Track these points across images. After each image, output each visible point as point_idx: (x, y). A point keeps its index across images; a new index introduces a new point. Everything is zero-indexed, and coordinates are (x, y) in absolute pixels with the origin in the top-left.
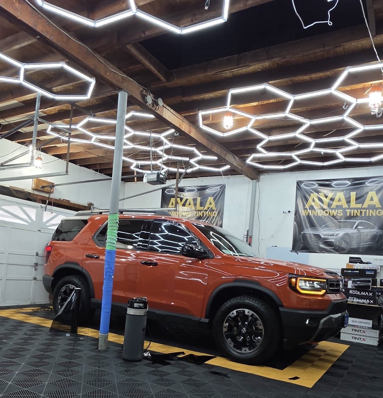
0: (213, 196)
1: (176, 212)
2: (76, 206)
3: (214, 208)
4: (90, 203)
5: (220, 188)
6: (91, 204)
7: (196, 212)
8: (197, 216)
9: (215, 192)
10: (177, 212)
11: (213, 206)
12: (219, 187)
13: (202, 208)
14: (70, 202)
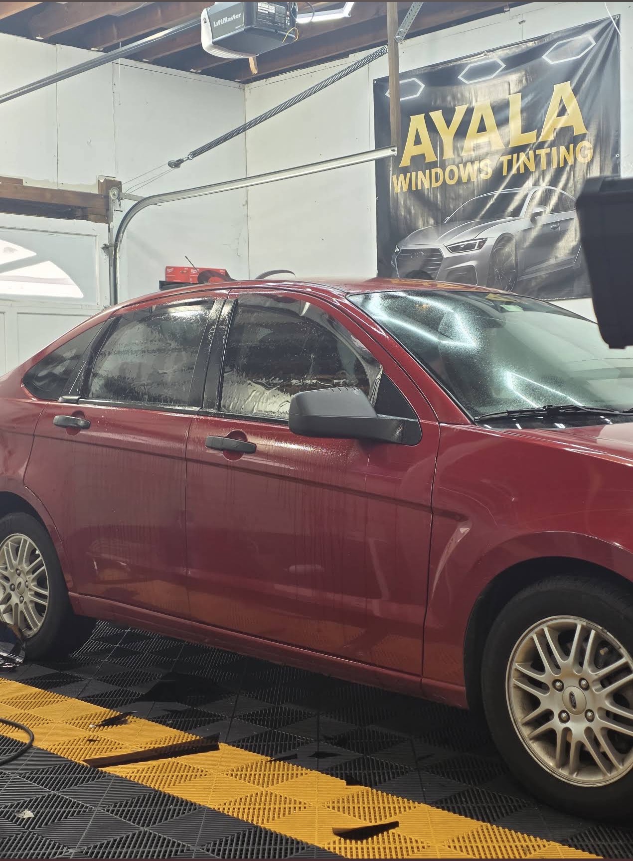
0: (568, 78)
1: (434, 171)
2: (48, 196)
3: (579, 129)
4: (106, 180)
5: (597, 37)
6: (110, 184)
7: (510, 157)
8: (514, 171)
9: (579, 56)
10: (439, 170)
11: (574, 118)
12: (589, 36)
13: (531, 137)
14: (24, 184)
